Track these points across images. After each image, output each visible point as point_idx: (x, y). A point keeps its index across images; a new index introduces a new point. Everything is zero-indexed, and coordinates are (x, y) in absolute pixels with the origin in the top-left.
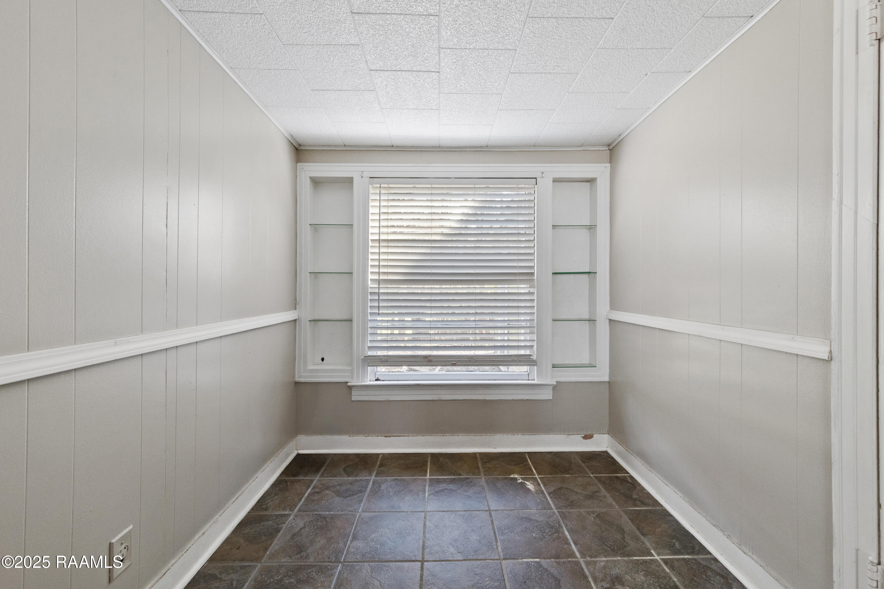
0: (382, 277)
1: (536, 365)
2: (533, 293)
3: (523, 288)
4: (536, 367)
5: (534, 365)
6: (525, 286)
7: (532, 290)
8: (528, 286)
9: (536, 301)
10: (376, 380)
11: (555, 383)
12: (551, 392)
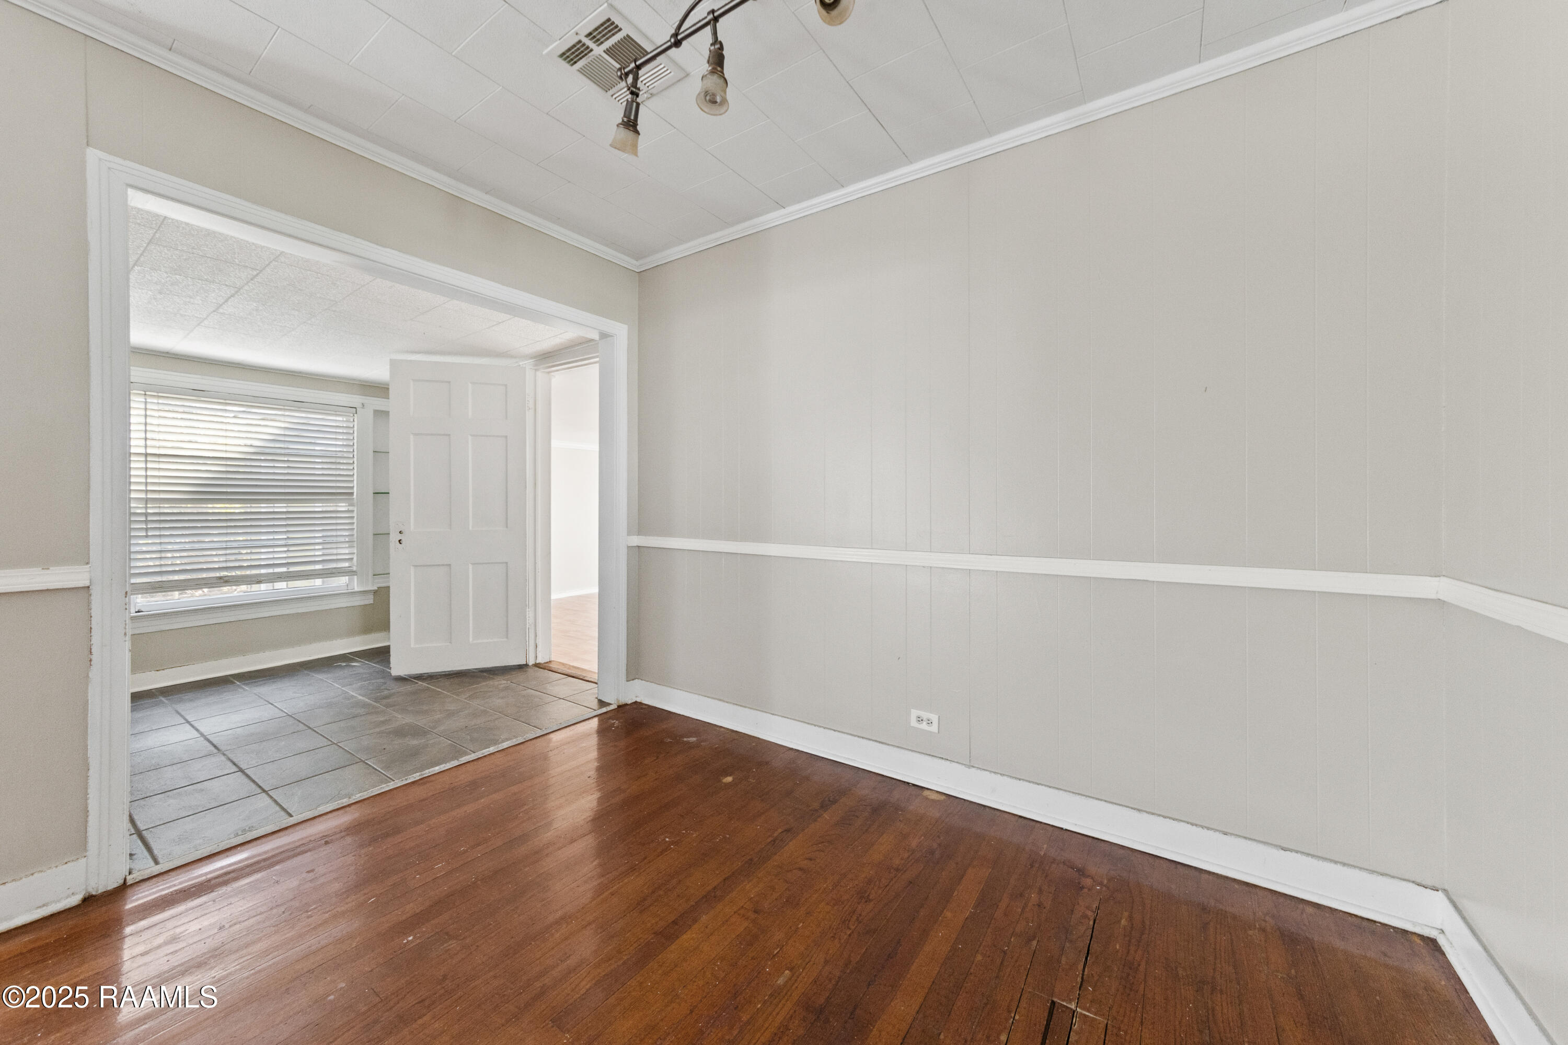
0: (150, 496)
1: (356, 575)
2: (353, 511)
3: (342, 507)
4: (356, 577)
5: (354, 575)
6: (344, 504)
7: (351, 508)
8: (347, 505)
9: (355, 518)
10: (136, 612)
11: (376, 589)
12: (372, 597)
